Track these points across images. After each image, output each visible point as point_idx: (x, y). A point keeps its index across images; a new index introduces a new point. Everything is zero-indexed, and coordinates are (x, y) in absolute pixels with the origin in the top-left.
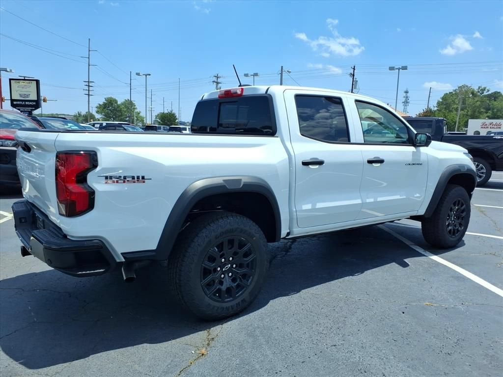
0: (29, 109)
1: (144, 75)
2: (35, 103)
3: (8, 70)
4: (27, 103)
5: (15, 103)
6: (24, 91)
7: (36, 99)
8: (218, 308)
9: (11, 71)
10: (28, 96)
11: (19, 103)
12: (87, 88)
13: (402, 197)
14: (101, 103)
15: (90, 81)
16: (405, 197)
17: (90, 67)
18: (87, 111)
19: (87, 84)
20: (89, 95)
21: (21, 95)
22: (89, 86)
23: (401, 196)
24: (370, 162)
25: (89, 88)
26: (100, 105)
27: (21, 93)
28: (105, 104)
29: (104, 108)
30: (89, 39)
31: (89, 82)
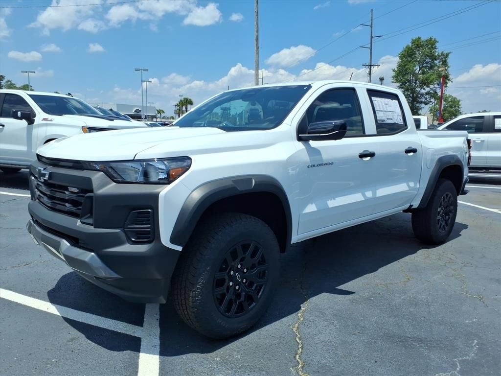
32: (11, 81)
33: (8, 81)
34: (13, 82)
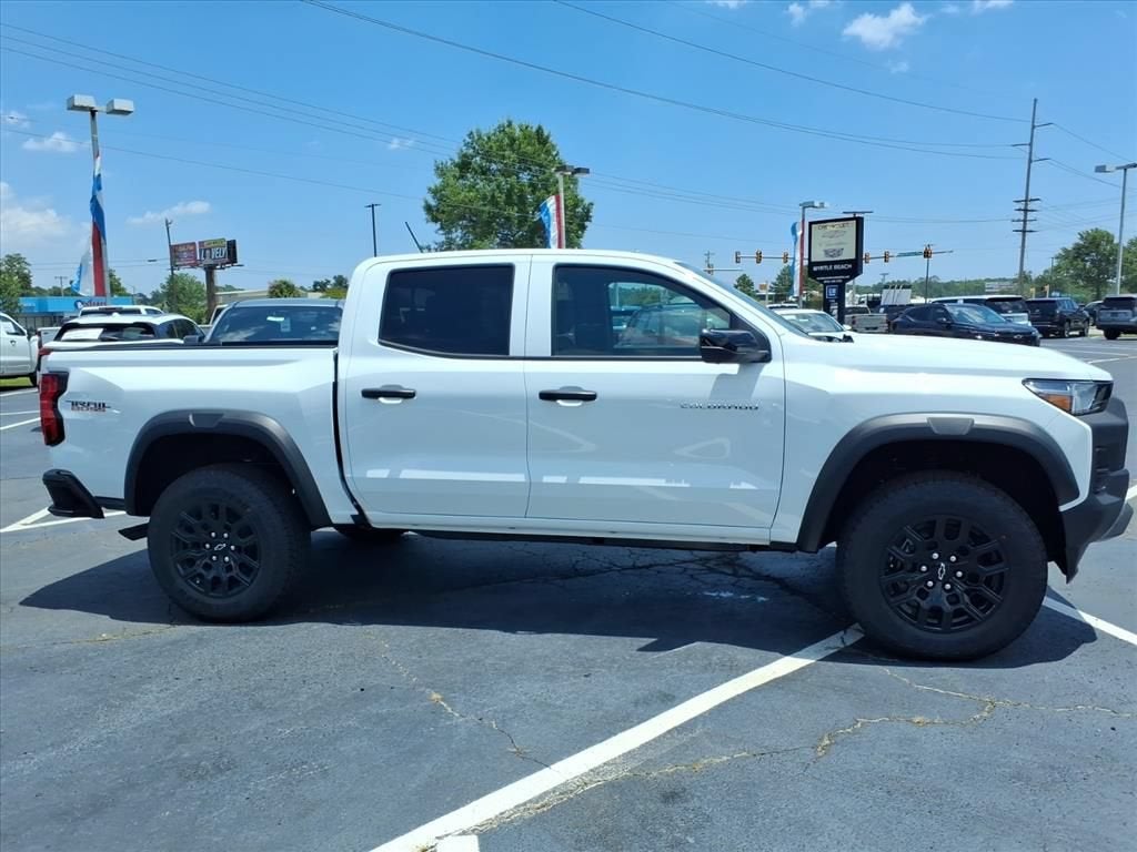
0: (839, 278)
1: (1118, 168)
2: (850, 266)
3: (817, 204)
4: (836, 267)
5: (815, 269)
6: (833, 244)
7: (853, 257)
8: (196, 601)
9: (822, 205)
10: (839, 252)
11: (821, 268)
12: (1021, 215)
13: (670, 485)
14: (1070, 247)
15: (1030, 198)
16: (687, 485)
17: (1033, 165)
18: (1018, 271)
19: (1022, 206)
20: (1024, 231)
21: (826, 252)
22: (1026, 210)
23: (667, 482)
24: (547, 396)
25: (1026, 216)
26: (1065, 250)
27: (827, 248)
28: (1078, 248)
29: (1075, 258)
30: (1035, 100)
31: (1026, 201)
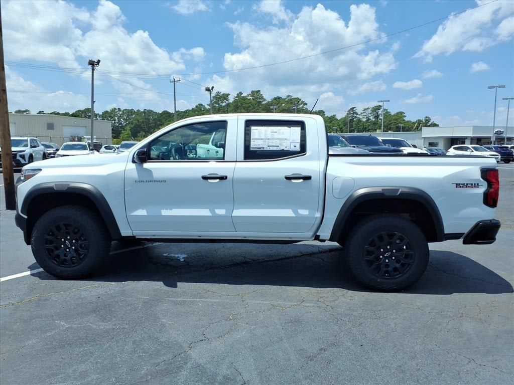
32: (387, 110)
33: (385, 110)
34: (388, 111)
